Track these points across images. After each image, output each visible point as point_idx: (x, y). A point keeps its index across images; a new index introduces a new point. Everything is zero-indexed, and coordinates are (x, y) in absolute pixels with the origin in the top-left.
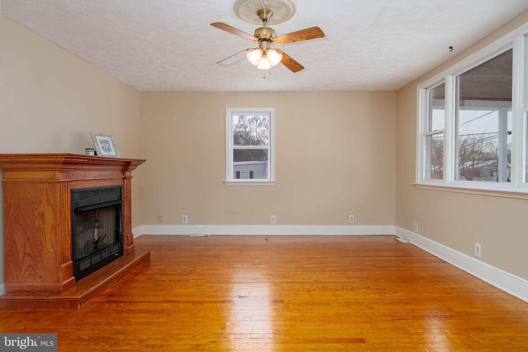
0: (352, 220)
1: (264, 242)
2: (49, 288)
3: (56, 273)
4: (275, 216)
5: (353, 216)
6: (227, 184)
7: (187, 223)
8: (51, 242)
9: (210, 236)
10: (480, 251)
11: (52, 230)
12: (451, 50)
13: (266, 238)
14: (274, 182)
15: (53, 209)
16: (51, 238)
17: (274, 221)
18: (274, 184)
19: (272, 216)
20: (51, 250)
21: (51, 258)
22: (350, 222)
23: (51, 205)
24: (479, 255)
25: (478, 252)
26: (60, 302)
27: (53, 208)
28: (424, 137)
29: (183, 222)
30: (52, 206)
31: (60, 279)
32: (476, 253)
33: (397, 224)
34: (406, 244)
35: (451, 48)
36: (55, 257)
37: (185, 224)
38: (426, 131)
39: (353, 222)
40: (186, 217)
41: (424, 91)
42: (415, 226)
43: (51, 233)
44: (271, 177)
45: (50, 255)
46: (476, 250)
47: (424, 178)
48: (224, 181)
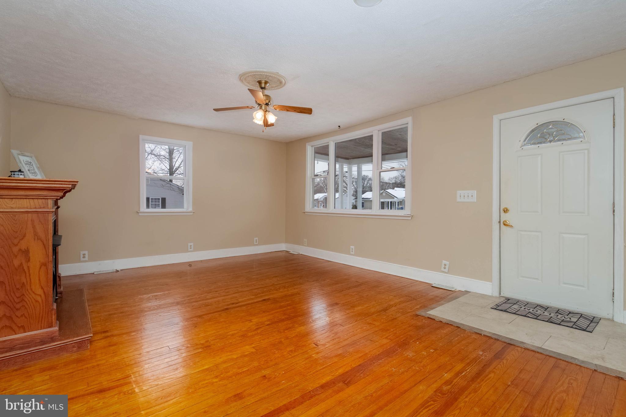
0: (256, 242)
1: (189, 268)
2: (38, 336)
3: (46, 317)
4: (192, 244)
5: (257, 238)
6: (140, 214)
7: (87, 260)
8: (40, 283)
9: (121, 270)
10: (353, 250)
11: (41, 268)
12: (339, 128)
13: (190, 264)
14: (192, 212)
15: (44, 244)
16: (40, 277)
17: (191, 248)
18: (192, 214)
19: (189, 244)
20: (40, 292)
21: (38, 302)
22: (255, 243)
23: (39, 239)
24: (353, 253)
25: (352, 251)
26: (62, 347)
27: (43, 242)
28: (311, 179)
29: (82, 259)
30: (41, 240)
31: (52, 323)
32: (351, 252)
33: (287, 241)
34: (297, 254)
35: (339, 126)
36: (46, 298)
37: (85, 261)
38: (312, 176)
39: (257, 243)
40: (86, 252)
41: (311, 147)
42: (304, 242)
43: (39, 272)
44: (188, 206)
45: (39, 299)
46: (351, 250)
47: (311, 207)
48: (138, 212)
